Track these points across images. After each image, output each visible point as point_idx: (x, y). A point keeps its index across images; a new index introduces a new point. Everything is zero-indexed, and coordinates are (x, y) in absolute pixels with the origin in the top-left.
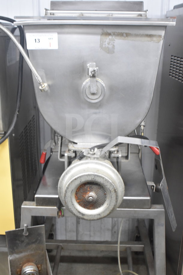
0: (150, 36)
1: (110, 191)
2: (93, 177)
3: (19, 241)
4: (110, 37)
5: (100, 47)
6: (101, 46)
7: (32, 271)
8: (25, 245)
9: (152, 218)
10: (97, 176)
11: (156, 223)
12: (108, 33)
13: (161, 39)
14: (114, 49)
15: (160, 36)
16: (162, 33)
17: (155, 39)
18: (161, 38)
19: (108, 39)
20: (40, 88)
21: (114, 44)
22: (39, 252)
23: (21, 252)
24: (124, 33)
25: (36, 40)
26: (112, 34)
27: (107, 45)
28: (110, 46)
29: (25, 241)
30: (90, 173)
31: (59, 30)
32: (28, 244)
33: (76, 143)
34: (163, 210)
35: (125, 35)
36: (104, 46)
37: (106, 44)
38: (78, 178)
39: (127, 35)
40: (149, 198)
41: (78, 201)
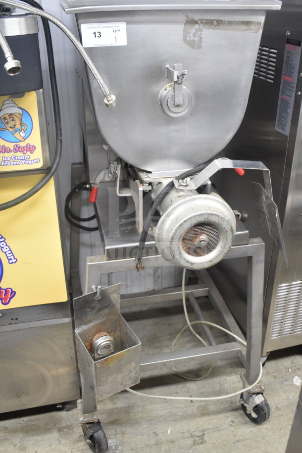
0: (247, 23)
1: (226, 231)
2: (206, 217)
3: (90, 308)
4: (197, 26)
5: (183, 40)
6: (185, 40)
7: (108, 342)
8: (96, 311)
9: (251, 255)
10: (212, 214)
11: (254, 261)
12: (194, 20)
13: (261, 27)
14: (201, 42)
15: (259, 23)
16: (262, 19)
17: (252, 27)
18: (261, 25)
19: (194, 28)
20: (106, 101)
21: (201, 35)
22: (112, 317)
23: (91, 322)
24: (214, 20)
25: (95, 33)
26: (199, 22)
27: (192, 38)
28: (196, 39)
29: (96, 307)
30: (203, 212)
31: (128, 18)
32: (100, 310)
33: (151, 172)
34: (264, 243)
35: (215, 23)
36: (188, 39)
37: (190, 37)
38: (188, 219)
39: (219, 23)
40: (247, 232)
41: (185, 248)
